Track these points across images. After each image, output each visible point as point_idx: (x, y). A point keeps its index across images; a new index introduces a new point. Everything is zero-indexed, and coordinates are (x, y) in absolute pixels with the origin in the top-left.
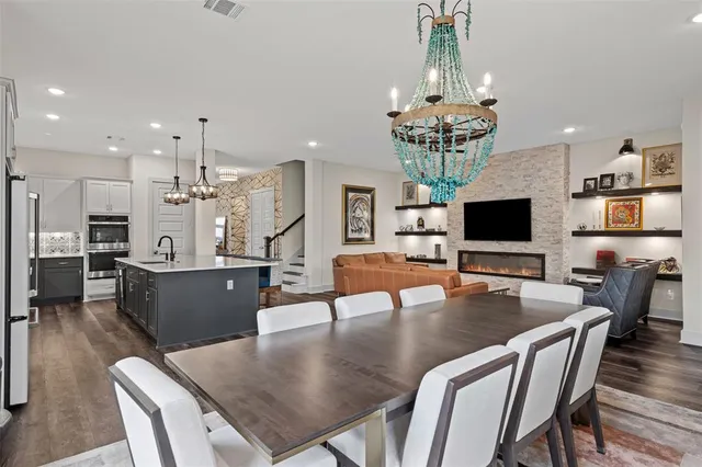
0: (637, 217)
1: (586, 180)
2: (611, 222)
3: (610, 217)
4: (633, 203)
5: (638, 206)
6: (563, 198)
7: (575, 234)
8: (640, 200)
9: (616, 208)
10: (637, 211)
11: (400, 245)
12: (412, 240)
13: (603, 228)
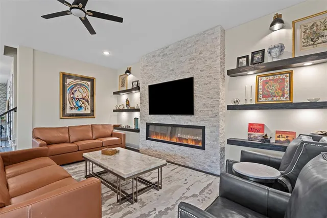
0: (287, 90)
1: (239, 58)
2: (260, 96)
3: (261, 91)
4: (283, 76)
5: (288, 79)
6: (219, 76)
7: (229, 108)
8: (291, 73)
9: (266, 82)
10: (287, 84)
11: (118, 118)
12: (124, 115)
13: (254, 103)
